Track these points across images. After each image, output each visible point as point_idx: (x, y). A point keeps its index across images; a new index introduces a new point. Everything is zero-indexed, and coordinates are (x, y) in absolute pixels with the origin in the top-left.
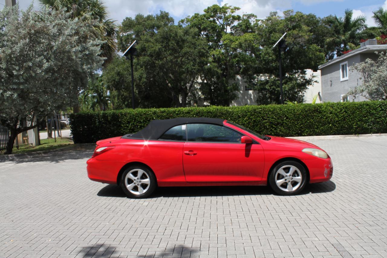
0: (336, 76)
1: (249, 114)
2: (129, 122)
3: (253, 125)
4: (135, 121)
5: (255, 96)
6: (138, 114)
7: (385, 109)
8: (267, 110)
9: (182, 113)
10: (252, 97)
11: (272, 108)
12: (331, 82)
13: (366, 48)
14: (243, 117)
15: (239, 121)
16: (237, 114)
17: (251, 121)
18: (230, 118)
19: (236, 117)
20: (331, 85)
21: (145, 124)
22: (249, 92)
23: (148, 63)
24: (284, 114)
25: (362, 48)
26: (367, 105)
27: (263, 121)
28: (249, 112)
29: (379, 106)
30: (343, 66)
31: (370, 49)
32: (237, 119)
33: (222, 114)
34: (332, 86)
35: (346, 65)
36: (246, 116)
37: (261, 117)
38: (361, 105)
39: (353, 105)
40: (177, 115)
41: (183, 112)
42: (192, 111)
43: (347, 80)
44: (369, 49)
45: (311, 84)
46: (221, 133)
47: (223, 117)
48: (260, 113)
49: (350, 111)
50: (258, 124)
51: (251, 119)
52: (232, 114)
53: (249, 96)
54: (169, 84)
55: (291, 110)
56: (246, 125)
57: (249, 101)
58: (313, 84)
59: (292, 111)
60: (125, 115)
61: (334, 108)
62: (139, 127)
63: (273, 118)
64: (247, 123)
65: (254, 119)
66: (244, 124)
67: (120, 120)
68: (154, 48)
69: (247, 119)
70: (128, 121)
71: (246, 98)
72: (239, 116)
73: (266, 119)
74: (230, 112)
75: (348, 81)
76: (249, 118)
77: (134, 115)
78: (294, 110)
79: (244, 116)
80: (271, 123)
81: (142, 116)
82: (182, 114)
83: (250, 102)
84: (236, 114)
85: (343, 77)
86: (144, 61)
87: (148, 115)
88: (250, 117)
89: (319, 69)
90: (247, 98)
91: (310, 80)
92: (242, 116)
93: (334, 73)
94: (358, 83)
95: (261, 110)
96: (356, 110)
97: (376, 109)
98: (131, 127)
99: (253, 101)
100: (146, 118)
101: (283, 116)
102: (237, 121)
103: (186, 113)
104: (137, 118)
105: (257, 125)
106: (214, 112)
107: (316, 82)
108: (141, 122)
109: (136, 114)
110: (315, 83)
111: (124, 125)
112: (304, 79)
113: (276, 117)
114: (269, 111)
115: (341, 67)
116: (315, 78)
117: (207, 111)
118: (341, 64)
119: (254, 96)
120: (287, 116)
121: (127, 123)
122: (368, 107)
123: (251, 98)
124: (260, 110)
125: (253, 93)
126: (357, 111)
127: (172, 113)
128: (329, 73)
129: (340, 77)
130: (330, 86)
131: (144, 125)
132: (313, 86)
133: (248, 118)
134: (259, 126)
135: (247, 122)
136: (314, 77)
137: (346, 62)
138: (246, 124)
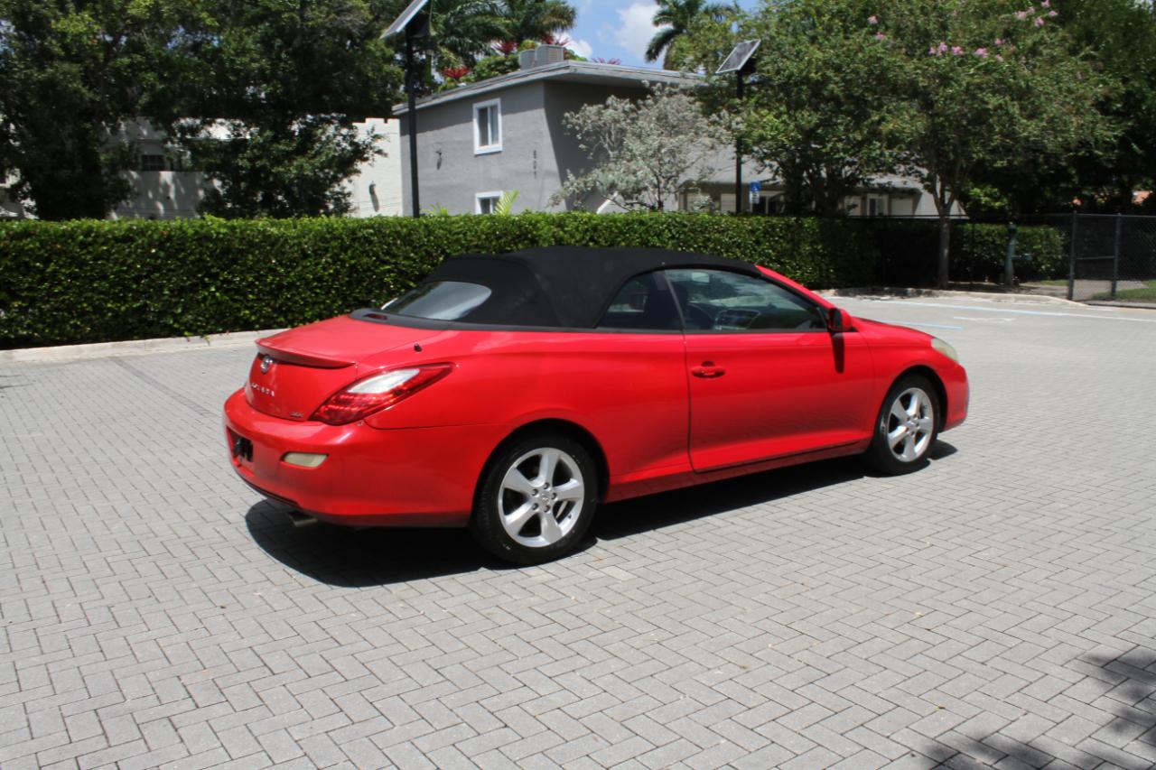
0: (458, 139)
1: (334, 244)
3: (347, 282)
5: (183, 191)
7: (677, 236)
8: (391, 231)
10: (172, 195)
11: (406, 226)
12: (438, 155)
13: (568, 67)
14: (316, 255)
17: (343, 266)
18: (276, 258)
19: (296, 255)
20: (439, 165)
22: (159, 175)
24: (439, 246)
25: (555, 65)
26: (642, 223)
27: (377, 268)
28: (335, 238)
29: (665, 226)
30: (483, 112)
31: (578, 72)
32: (298, 263)
33: (251, 244)
34: (442, 166)
35: (494, 108)
36: (326, 250)
37: (373, 256)
38: (628, 224)
39: (610, 221)
40: (82, 249)
43: (499, 152)
44: (575, 69)
45: (366, 159)
46: (247, 308)
47: (252, 254)
48: (371, 242)
49: (605, 239)
50: (362, 277)
51: (343, 262)
52: (283, 246)
53: (161, 191)
55: (458, 233)
56: (327, 281)
57: (161, 207)
58: (373, 160)
59: (461, 236)
61: (566, 229)
63: (407, 258)
64: (330, 274)
65: (353, 262)
66: (322, 276)
69: (329, 260)
71: (150, 195)
72: (303, 251)
73: (386, 263)
74: (277, 239)
75: (502, 154)
76: (336, 258)
78: (465, 234)
79: (318, 253)
80: (401, 273)
82: (103, 244)
83: (166, 210)
84: (294, 245)
85: (484, 141)
88: (338, 255)
89: (394, 114)
90: (155, 198)
91: (367, 146)
92: (314, 251)
93: (451, 128)
94: (535, 162)
95: (371, 231)
96: (617, 237)
97: (659, 235)
99: (176, 206)
101: (437, 251)
102: (300, 268)
105: (359, 282)
107: (380, 152)
110: (376, 155)
112: (352, 144)
113: (416, 254)
114: (395, 236)
115: (476, 113)
116: (379, 141)
117: (196, 233)
118: (477, 106)
119: (177, 191)
120: (448, 251)
122: (643, 228)
123: (168, 198)
124: (367, 233)
125: (174, 180)
126: (619, 239)
128: (432, 128)
129: (471, 142)
130: (436, 168)
132: (370, 164)
133: (331, 257)
134: (365, 284)
135: (331, 271)
136: (376, 137)
137: (497, 101)
138: (327, 278)
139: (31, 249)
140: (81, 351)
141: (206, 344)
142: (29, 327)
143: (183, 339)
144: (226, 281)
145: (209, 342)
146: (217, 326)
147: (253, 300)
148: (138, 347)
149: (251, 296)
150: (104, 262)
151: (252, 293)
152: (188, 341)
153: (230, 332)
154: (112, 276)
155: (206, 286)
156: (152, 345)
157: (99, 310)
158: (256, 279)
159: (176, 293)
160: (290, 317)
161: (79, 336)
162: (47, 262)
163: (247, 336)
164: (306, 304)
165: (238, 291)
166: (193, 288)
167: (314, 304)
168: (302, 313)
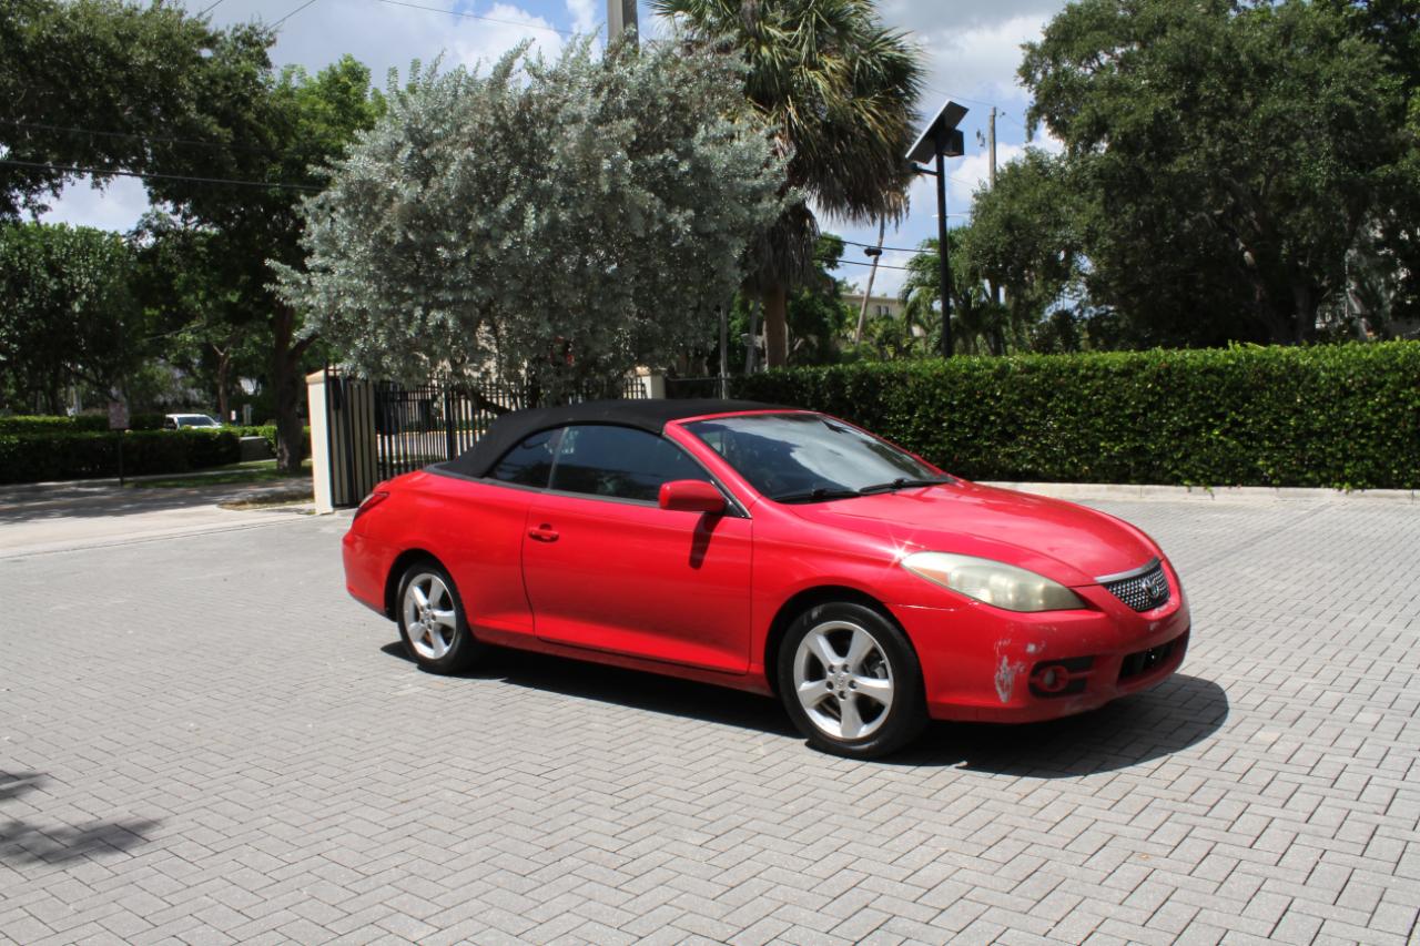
1: (1397, 377)
2: (911, 409)
4: (931, 405)
6: (941, 377)
9: (1100, 374)
14: (1364, 393)
15: (1345, 408)
16: (1336, 379)
17: (1405, 409)
18: (1302, 396)
19: (1333, 392)
21: (965, 414)
23: (1113, 177)
28: (1394, 368)
32: (1334, 403)
33: (1267, 377)
36: (1381, 386)
41: (1107, 371)
42: (1142, 365)
47: (1270, 390)
51: (1405, 402)
52: (1314, 380)
54: (1247, 254)
60: (902, 382)
62: (945, 425)
64: (1381, 419)
67: (881, 399)
68: (1136, 116)
69: (1384, 400)
70: (908, 403)
72: (1343, 387)
74: (1307, 370)
76: (1394, 398)
77: (928, 381)
79: (1367, 391)
81: (955, 383)
82: (1103, 378)
84: (1332, 379)
86: (1096, 169)
87: (978, 379)
88: (1397, 393)
92: (1362, 388)
98: (917, 427)
100: (971, 392)
103: (1117, 374)
104: (938, 391)
106: (1230, 369)
108: (953, 409)
109: (937, 375)
111: (895, 417)
121: (905, 408)
127: (1065, 375)
131: (962, 418)
133: (1387, 396)
135: (1383, 415)
139: (1037, 384)
140: (1077, 490)
141: (1209, 497)
142: (1032, 461)
143: (1184, 489)
144: (1235, 423)
145: (1213, 495)
146: (1225, 478)
147: (1269, 448)
148: (1134, 492)
149: (1267, 443)
150: (1100, 397)
151: (1270, 439)
152: (1190, 491)
153: (1243, 485)
154: (1107, 413)
155: (1210, 428)
156: (1148, 492)
157: (1095, 449)
158: (1276, 421)
159: (1177, 434)
160: (1324, 474)
161: (1078, 475)
162: (1050, 396)
163: (1261, 493)
164: (1347, 458)
165: (1251, 437)
166: (1196, 428)
167: (1361, 458)
168: (1340, 469)
